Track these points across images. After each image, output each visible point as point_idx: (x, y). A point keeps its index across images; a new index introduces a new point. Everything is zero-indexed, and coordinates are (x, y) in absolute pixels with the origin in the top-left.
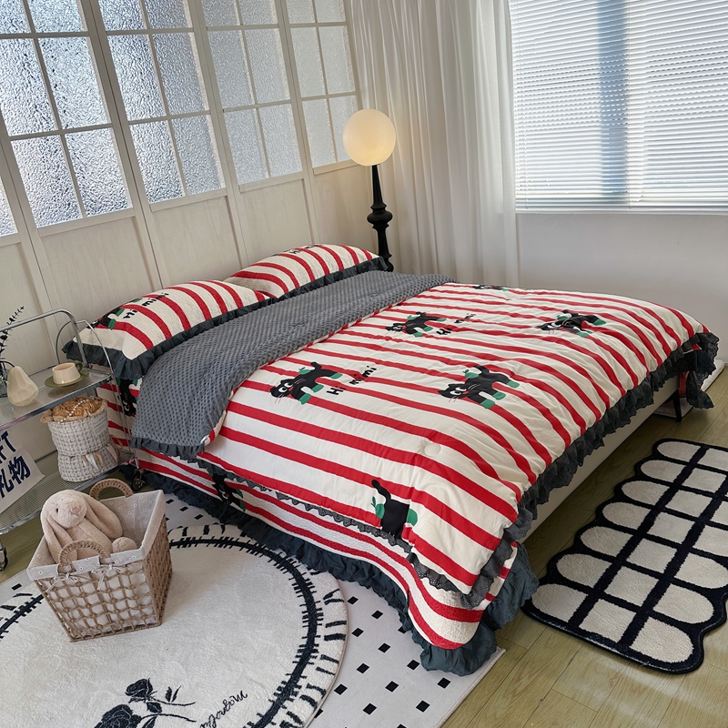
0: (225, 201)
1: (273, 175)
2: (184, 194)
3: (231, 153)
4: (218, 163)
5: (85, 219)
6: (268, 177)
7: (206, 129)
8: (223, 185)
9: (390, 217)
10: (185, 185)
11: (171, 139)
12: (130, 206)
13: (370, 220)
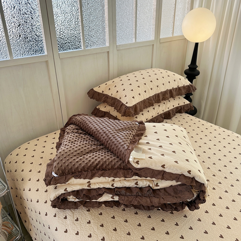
0: (107, 54)
1: (138, 41)
2: (82, 47)
3: (116, 24)
4: (107, 29)
5: (12, 60)
6: (134, 41)
7: (103, 7)
8: (107, 44)
9: (198, 73)
10: (84, 41)
11: (79, 10)
12: (46, 53)
13: (186, 73)
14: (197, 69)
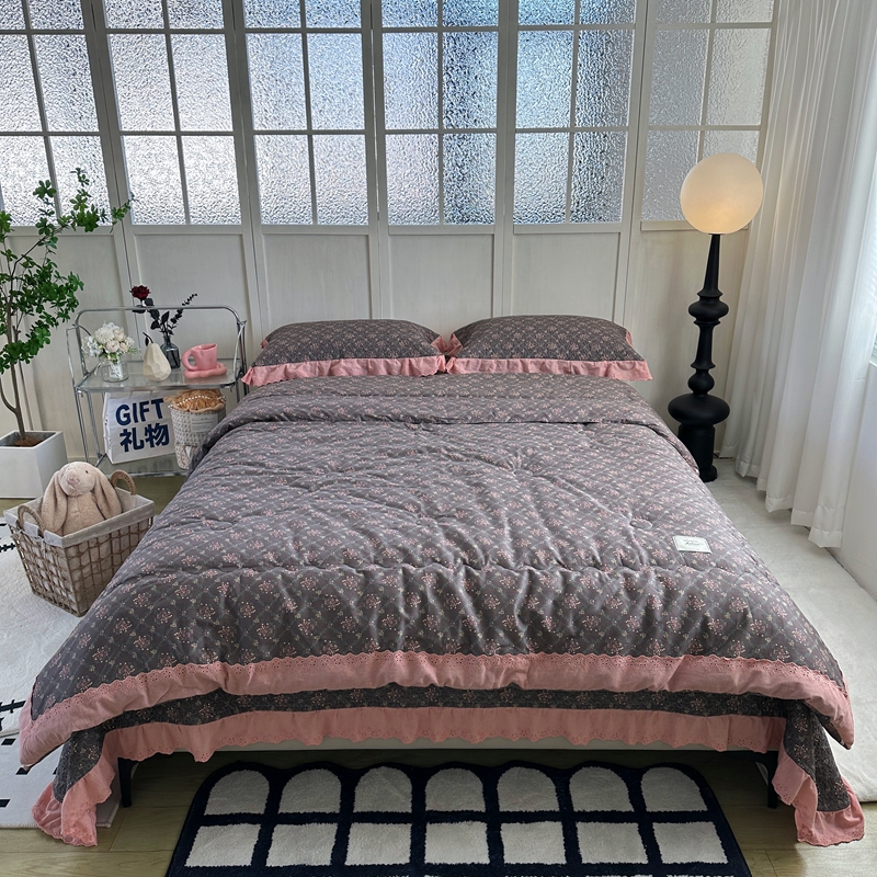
0: (490, 240)
5: (315, 226)
14: (721, 299)
